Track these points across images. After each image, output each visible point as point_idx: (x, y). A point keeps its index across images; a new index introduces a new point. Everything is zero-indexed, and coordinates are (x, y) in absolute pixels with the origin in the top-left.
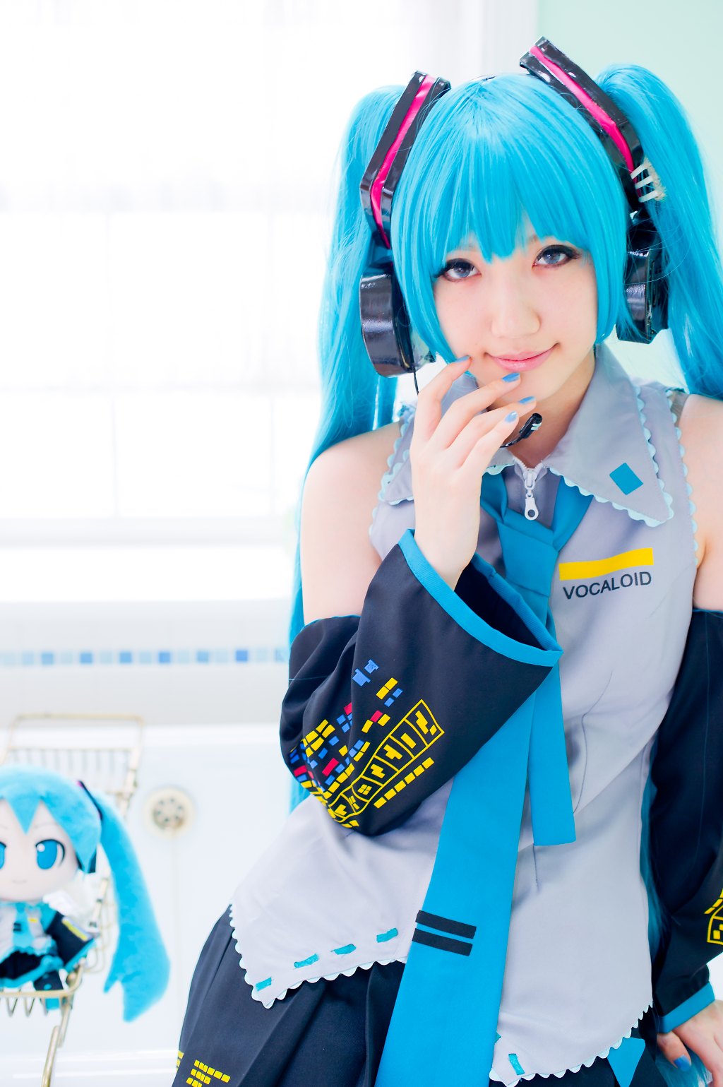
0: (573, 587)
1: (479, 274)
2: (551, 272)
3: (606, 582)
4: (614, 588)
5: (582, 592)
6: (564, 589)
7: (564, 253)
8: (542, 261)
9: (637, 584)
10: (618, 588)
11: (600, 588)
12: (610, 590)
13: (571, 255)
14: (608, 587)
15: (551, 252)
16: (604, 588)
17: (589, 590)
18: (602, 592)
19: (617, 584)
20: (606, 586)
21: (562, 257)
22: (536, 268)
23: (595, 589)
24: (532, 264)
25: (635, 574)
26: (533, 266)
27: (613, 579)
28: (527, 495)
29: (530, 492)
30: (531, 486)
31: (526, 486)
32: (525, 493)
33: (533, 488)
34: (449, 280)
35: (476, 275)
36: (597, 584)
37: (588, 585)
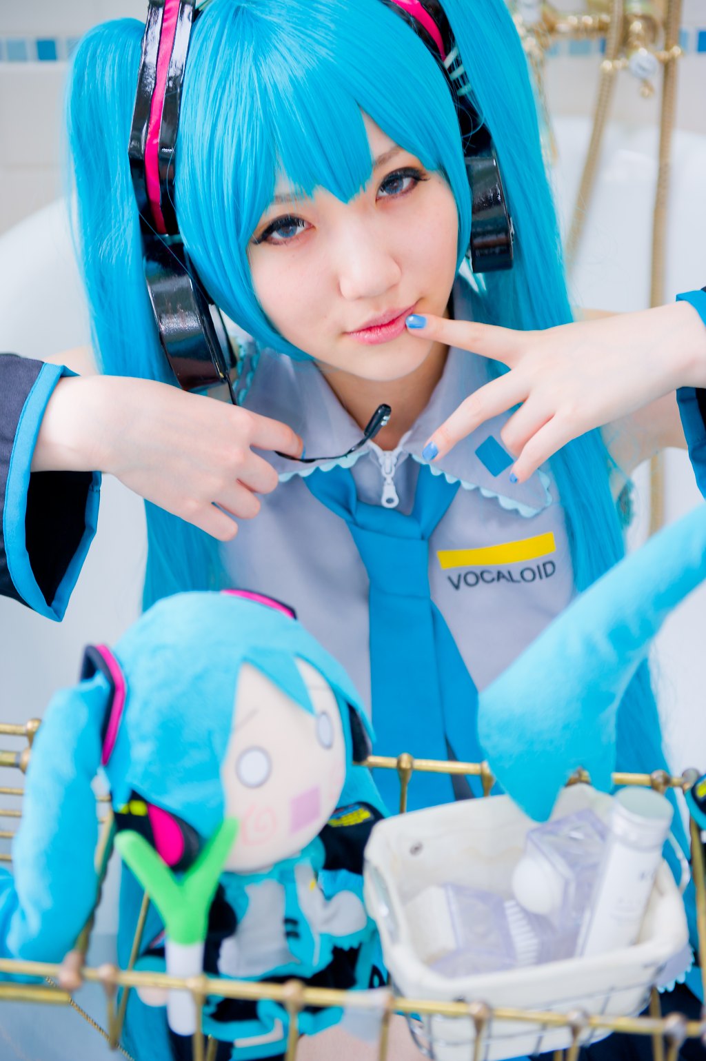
0: (459, 576)
1: (311, 227)
2: (398, 202)
3: (499, 573)
4: (512, 579)
6: (450, 579)
8: (385, 194)
9: (541, 577)
10: (518, 582)
11: (495, 575)
12: (507, 579)
13: (416, 176)
14: (504, 577)
17: (480, 577)
18: (498, 581)
19: (516, 576)
21: (406, 182)
23: (487, 577)
24: (374, 200)
25: (538, 567)
26: (378, 199)
27: (509, 573)
28: (386, 483)
29: (389, 480)
30: (390, 473)
31: (384, 474)
32: (382, 480)
33: (393, 474)
34: (277, 243)
35: (308, 229)
36: (489, 572)
37: (478, 572)
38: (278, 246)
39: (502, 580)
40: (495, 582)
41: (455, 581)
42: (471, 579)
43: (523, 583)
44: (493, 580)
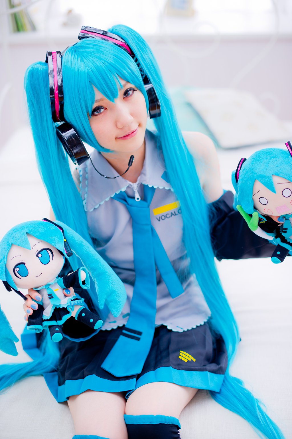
0: (160, 217)
1: (106, 109)
5: (163, 218)
6: (157, 218)
7: (131, 90)
13: (133, 90)
15: (126, 92)
17: (166, 217)
24: (123, 98)
28: (135, 193)
29: (136, 192)
30: (136, 189)
31: (135, 190)
32: (134, 192)
33: (137, 190)
34: (96, 115)
35: (105, 110)
36: (168, 214)
37: (165, 215)
38: (97, 116)
40: (171, 218)
41: (158, 218)
44: (170, 217)
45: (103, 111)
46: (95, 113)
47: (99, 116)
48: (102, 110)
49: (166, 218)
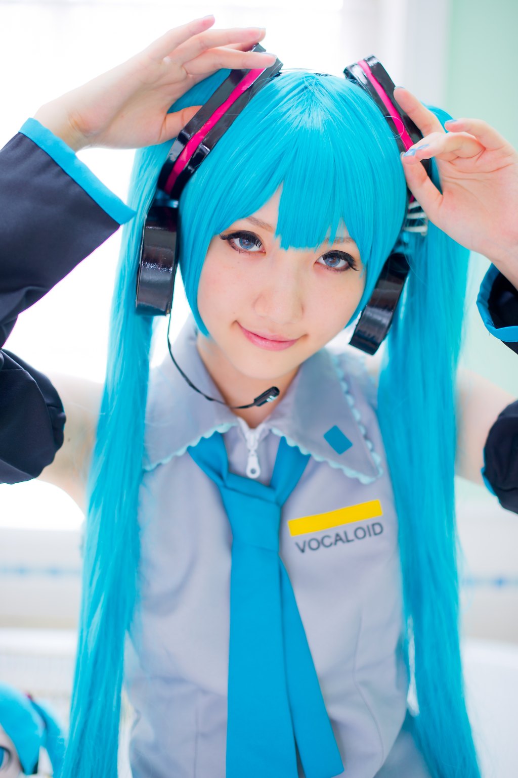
0: (305, 543)
1: (263, 252)
2: (330, 274)
3: (337, 535)
4: (348, 541)
6: (296, 544)
7: (345, 260)
8: (322, 261)
10: (352, 540)
11: (333, 540)
12: (343, 542)
13: (350, 263)
14: (341, 539)
15: (333, 256)
16: (336, 541)
17: (321, 543)
18: (335, 544)
19: (351, 536)
20: (338, 538)
21: (342, 263)
22: (317, 265)
23: (327, 541)
24: (314, 262)
26: (317, 263)
27: (346, 534)
28: (250, 454)
29: (253, 452)
30: (253, 446)
31: (248, 447)
33: (255, 448)
34: (234, 247)
35: (260, 252)
36: (328, 536)
37: (319, 538)
38: (234, 250)
39: (340, 543)
40: (333, 547)
41: (301, 546)
42: (314, 544)
43: (357, 541)
44: (331, 545)
45: (254, 252)
46: (237, 241)
47: (237, 253)
48: (255, 248)
49: (322, 547)
